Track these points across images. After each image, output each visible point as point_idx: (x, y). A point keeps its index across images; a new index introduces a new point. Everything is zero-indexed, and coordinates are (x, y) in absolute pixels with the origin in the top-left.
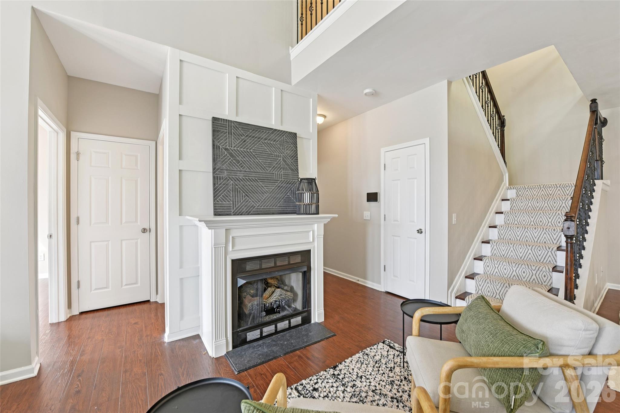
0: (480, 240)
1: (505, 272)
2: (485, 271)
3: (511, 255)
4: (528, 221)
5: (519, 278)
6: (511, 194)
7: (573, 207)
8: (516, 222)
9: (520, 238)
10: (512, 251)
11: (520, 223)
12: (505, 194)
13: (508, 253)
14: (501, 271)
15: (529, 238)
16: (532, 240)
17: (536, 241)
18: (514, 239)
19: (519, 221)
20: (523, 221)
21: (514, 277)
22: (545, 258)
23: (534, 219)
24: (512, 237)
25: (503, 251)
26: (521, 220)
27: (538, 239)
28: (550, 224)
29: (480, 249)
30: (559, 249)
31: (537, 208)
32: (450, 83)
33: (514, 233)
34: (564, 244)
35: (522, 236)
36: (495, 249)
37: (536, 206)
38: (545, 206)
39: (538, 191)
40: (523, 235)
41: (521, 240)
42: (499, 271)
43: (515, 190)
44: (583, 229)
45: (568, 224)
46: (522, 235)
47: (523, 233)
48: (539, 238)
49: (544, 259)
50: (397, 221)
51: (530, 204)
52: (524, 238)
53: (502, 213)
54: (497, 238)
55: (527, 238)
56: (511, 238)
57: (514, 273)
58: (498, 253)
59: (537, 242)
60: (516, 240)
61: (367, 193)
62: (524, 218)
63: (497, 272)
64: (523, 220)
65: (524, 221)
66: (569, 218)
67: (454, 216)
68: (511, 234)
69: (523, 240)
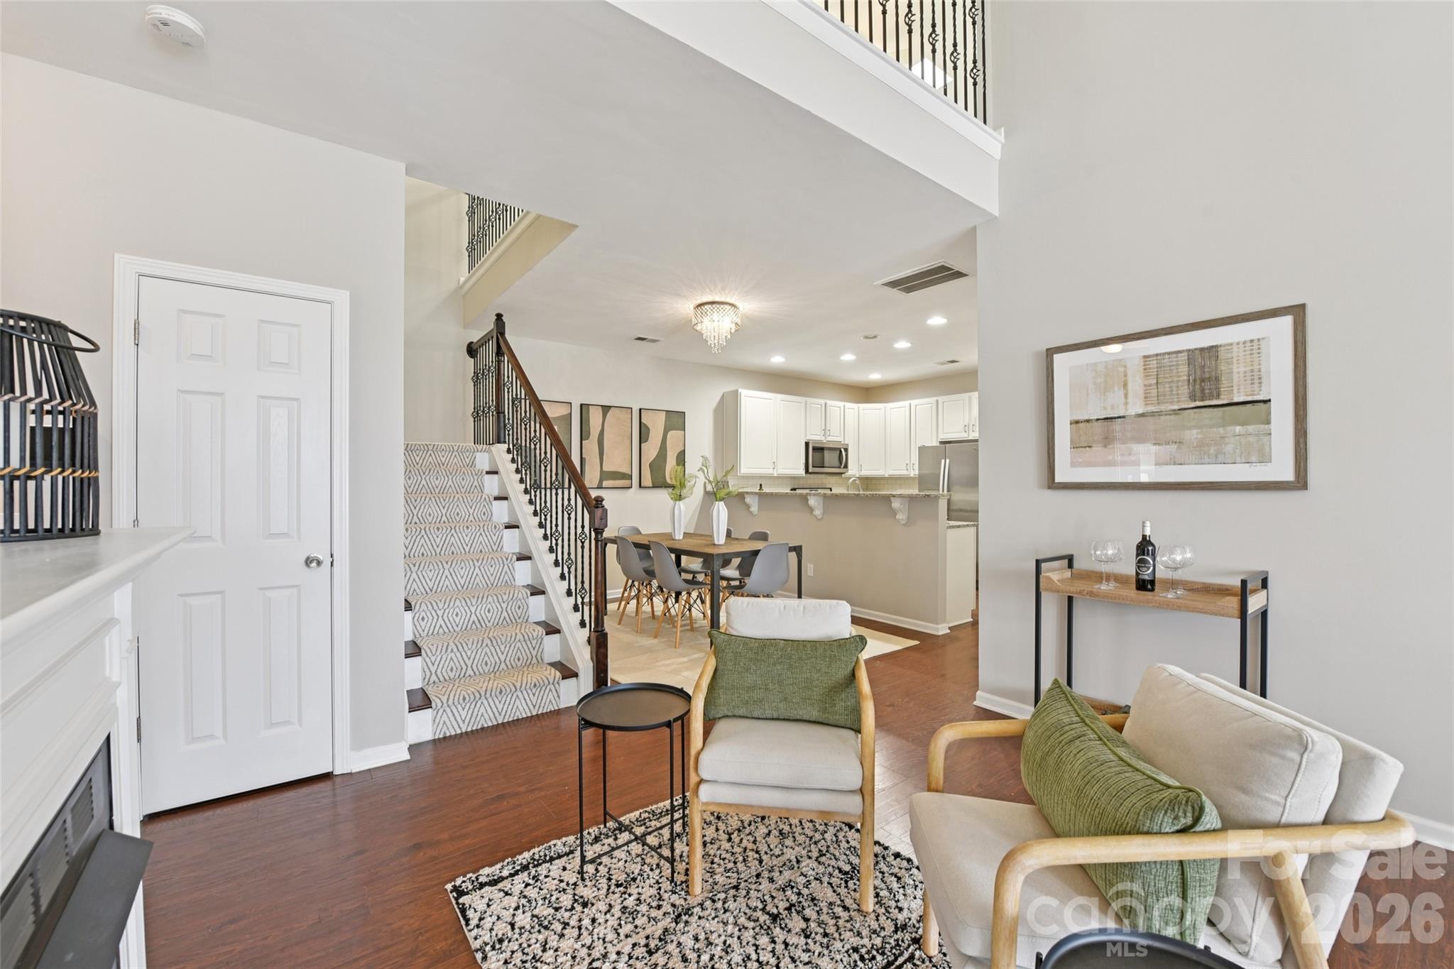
1: (457, 620)
2: (416, 632)
3: (445, 586)
4: (436, 515)
5: (481, 624)
8: (415, 519)
9: (441, 550)
10: (446, 577)
11: (422, 521)
13: (439, 582)
14: (449, 620)
15: (457, 548)
16: (462, 549)
17: (467, 551)
18: (429, 554)
19: (422, 516)
20: (428, 517)
21: (474, 625)
22: (499, 578)
23: (447, 510)
24: (427, 549)
25: (431, 580)
26: (424, 515)
27: (471, 547)
28: (471, 517)
31: (435, 489)
33: (430, 541)
35: (445, 546)
36: (414, 580)
37: (434, 486)
38: (448, 486)
39: (424, 456)
40: (447, 542)
41: (442, 553)
42: (445, 622)
46: (444, 542)
47: (445, 540)
48: (472, 544)
49: (499, 580)
51: (424, 481)
52: (448, 549)
55: (453, 548)
56: (425, 553)
57: (474, 617)
58: (421, 587)
59: (440, 553)
60: (434, 554)
62: (430, 509)
63: (441, 626)
64: (428, 513)
65: (430, 515)
68: (425, 545)
69: (446, 553)
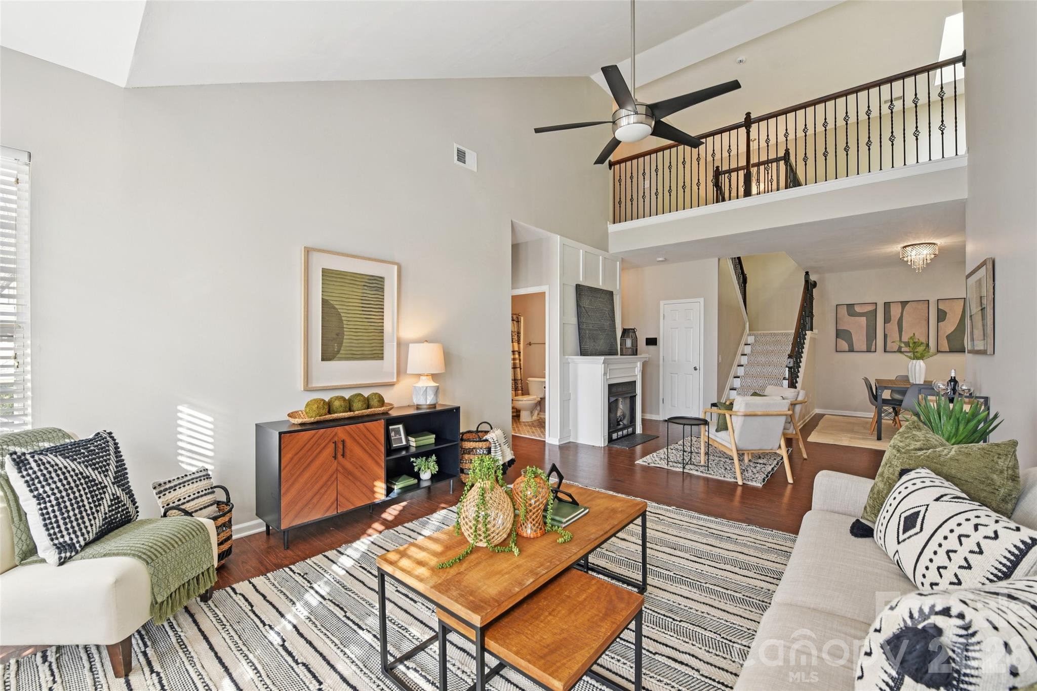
0: (732, 376)
3: (754, 386)
6: (751, 340)
7: (792, 350)
10: (755, 382)
11: (759, 363)
12: (747, 340)
13: (752, 384)
17: (770, 375)
20: (761, 361)
26: (759, 360)
27: (771, 373)
29: (733, 382)
30: (784, 379)
32: (719, 259)
34: (787, 376)
36: (744, 382)
41: (760, 374)
43: (753, 337)
44: (797, 364)
45: (789, 360)
47: (761, 370)
50: (675, 361)
53: (746, 355)
54: (743, 374)
58: (746, 384)
60: (757, 374)
61: (647, 339)
66: (790, 356)
67: (720, 356)
